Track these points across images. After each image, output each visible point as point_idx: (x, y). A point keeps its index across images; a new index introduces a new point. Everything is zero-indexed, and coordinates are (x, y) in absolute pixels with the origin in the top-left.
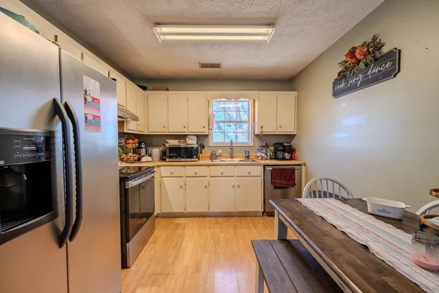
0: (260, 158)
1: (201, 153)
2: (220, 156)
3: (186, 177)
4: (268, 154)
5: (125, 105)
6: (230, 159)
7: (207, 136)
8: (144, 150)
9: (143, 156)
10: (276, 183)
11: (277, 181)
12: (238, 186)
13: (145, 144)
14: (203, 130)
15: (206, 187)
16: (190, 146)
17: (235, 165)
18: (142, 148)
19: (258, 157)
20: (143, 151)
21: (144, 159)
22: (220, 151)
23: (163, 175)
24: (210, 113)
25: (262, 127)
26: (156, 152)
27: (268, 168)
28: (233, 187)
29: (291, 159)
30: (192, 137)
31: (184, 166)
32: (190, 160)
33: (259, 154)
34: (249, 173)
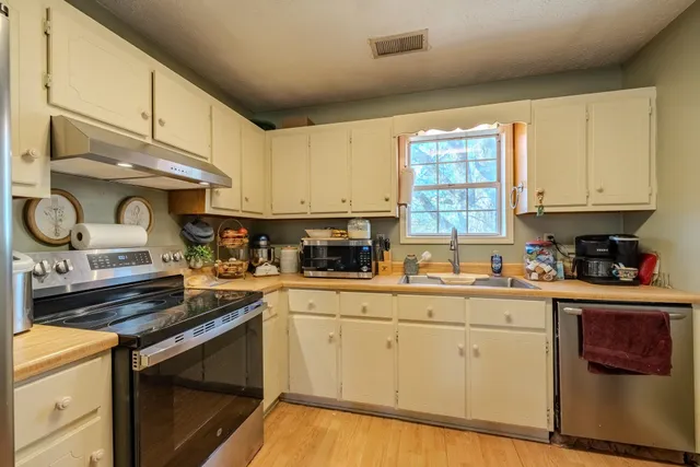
0: (535, 276)
1: (382, 259)
2: (427, 266)
3: (343, 316)
4: (560, 265)
5: (208, 156)
6: (450, 275)
7: (395, 220)
8: (265, 252)
9: (262, 264)
10: (594, 355)
11: (604, 350)
12: (476, 353)
13: (268, 239)
14: (385, 206)
15: (389, 345)
16: (353, 244)
17: (467, 295)
18: (259, 247)
19: (530, 272)
20: (262, 254)
21: (260, 271)
22: (427, 255)
23: (292, 309)
24: (402, 167)
25: (541, 194)
26: (289, 255)
27: (569, 309)
28: (462, 353)
29: (639, 281)
30: (360, 224)
31: (338, 290)
32: (354, 275)
33: (532, 266)
34: (509, 319)
